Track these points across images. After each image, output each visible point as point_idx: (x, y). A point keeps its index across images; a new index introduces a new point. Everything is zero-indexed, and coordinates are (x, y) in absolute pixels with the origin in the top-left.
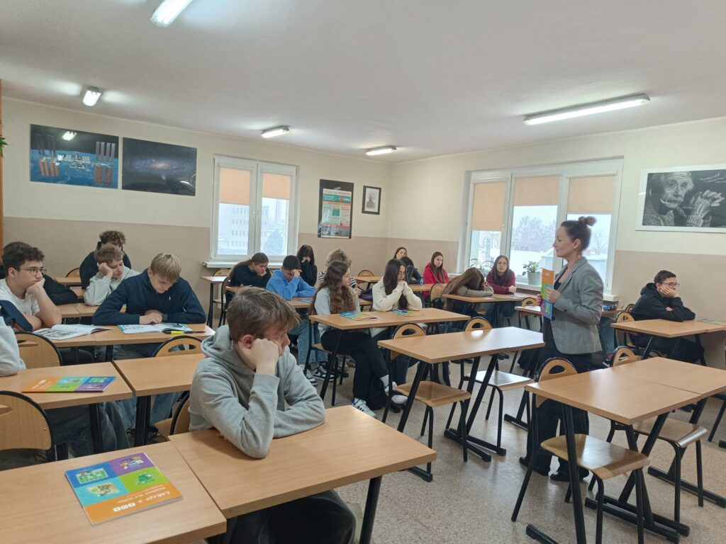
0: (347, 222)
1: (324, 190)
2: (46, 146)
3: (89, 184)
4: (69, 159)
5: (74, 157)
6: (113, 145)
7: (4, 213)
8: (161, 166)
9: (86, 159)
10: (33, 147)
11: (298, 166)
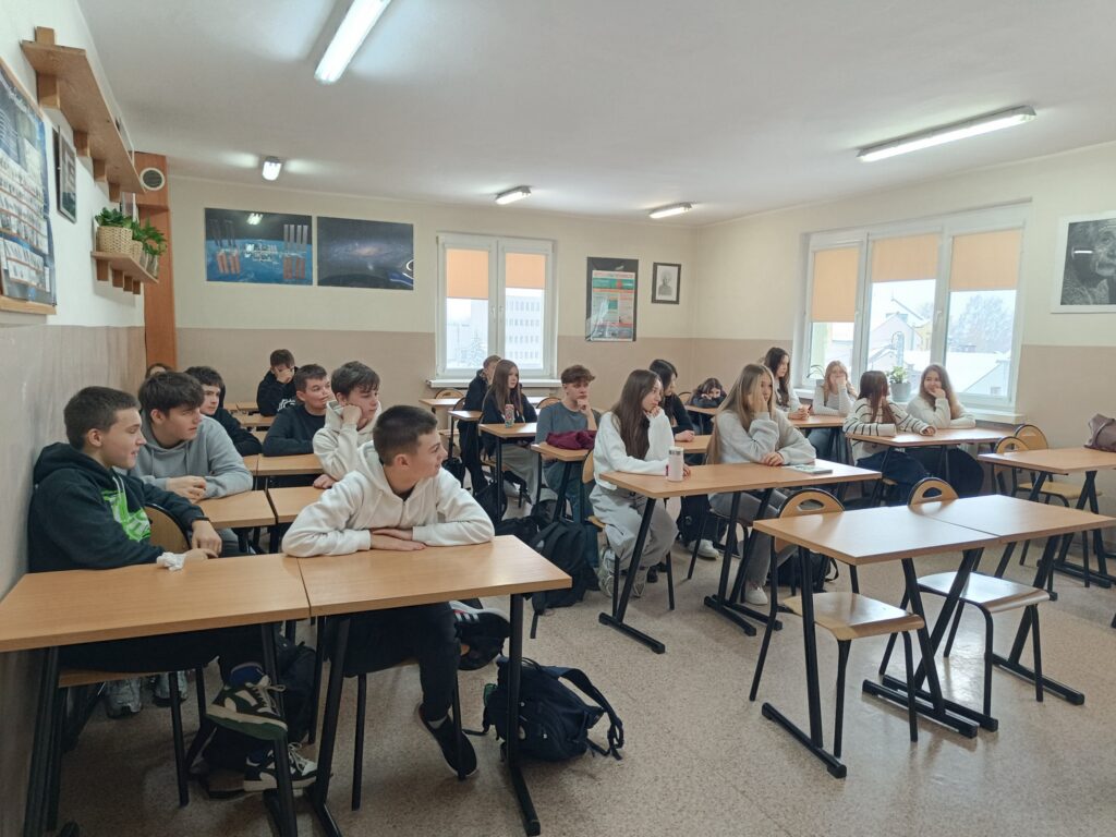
0: (629, 318)
1: (594, 272)
2: (226, 236)
3: (278, 280)
4: (251, 250)
5: (257, 247)
6: (306, 227)
7: (176, 324)
8: (366, 251)
9: (273, 249)
10: (209, 237)
11: (555, 241)
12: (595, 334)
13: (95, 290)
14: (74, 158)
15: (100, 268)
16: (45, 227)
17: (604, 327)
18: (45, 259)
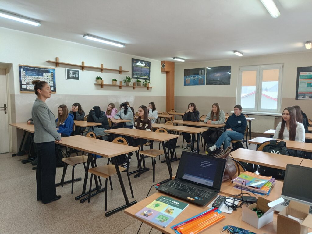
1: (300, 73)
2: (188, 75)
3: (197, 85)
4: (192, 78)
5: (193, 77)
6: (204, 71)
7: (175, 95)
8: (218, 75)
9: (196, 77)
10: (185, 76)
11: (284, 63)
12: (300, 97)
13: (98, 89)
14: (78, 71)
15: (102, 86)
16: (53, 82)
17: (305, 94)
18: (51, 86)
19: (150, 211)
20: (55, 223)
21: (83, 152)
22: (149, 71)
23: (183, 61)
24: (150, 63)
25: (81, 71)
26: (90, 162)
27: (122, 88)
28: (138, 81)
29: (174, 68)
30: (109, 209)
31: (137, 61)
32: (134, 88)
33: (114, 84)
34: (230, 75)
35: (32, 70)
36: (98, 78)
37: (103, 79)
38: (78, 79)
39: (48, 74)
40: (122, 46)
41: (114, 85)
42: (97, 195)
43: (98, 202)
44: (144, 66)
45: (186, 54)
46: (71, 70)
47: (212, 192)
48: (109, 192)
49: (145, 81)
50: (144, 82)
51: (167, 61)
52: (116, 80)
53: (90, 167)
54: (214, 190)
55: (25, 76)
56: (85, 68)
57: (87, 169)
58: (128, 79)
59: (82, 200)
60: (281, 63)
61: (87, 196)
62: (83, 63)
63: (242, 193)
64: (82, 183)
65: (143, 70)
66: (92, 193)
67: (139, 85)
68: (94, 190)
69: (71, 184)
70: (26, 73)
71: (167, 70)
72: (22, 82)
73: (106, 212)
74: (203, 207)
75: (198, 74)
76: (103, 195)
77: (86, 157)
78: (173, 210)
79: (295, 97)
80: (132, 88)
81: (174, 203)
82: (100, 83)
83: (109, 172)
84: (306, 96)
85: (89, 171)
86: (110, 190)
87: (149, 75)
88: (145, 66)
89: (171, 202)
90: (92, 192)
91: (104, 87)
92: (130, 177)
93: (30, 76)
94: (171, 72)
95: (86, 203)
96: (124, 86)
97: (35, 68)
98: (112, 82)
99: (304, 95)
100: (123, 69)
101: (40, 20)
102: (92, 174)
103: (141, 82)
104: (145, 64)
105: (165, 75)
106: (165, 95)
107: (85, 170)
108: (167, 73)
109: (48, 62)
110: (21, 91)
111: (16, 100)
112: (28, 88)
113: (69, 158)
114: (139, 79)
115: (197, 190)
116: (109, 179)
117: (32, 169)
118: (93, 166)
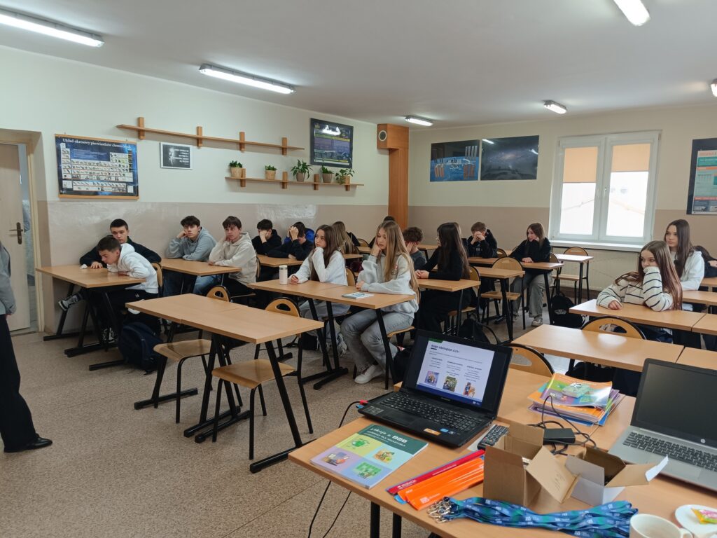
1: (699, 152)
2: (439, 157)
3: (461, 179)
4: (449, 163)
5: (452, 161)
6: (476, 147)
7: (409, 204)
8: (508, 157)
9: (459, 161)
10: (433, 158)
11: (661, 130)
12: (697, 208)
13: (235, 191)
14: (188, 149)
15: (242, 182)
16: (131, 174)
17: (708, 201)
18: (128, 184)
19: (342, 454)
20: (142, 485)
21: (200, 332)
22: (348, 146)
23: (429, 124)
24: (351, 128)
25: (195, 147)
26: (217, 355)
27: (289, 187)
28: (325, 172)
29: (407, 140)
30: (259, 456)
31: (322, 124)
32: (315, 187)
33: (271, 177)
34: (536, 157)
35: (85, 147)
36: (233, 165)
37: (244, 167)
38: (188, 166)
39: (119, 155)
40: (287, 91)
41: (270, 180)
42: (232, 426)
43: (235, 442)
44: (337, 136)
45: (434, 109)
46: (172, 146)
47: (479, 417)
48: (258, 420)
49: (342, 171)
50: (337, 174)
51: (391, 125)
52: (274, 169)
53: (217, 364)
54: (483, 415)
55: (69, 161)
56: (203, 142)
57: (209, 370)
58: (300, 167)
59: (199, 435)
60: (656, 130)
61: (211, 428)
62: (199, 129)
63: (545, 420)
64: (198, 399)
65: (336, 144)
66: (221, 423)
67: (326, 181)
68: (226, 415)
69: (174, 403)
70: (71, 154)
71: (390, 145)
72: (63, 175)
73: (251, 462)
74: (459, 449)
75: (462, 154)
76: (244, 426)
77: (207, 343)
78: (393, 454)
79: (685, 208)
80: (311, 188)
81: (396, 440)
82: (238, 176)
83: (258, 377)
84: (711, 207)
85: (213, 373)
86: (260, 415)
87: (349, 157)
88: (341, 136)
89: (391, 438)
90: (220, 419)
91: (247, 184)
92: (305, 387)
93: (80, 161)
94: (400, 149)
95: (208, 444)
96: (292, 183)
97: (92, 141)
98: (266, 173)
99: (706, 203)
100: (290, 144)
101: (102, 33)
102: (221, 381)
103: (331, 173)
104: (341, 131)
105: (386, 158)
106: (387, 203)
107: (204, 372)
108: (391, 151)
109: (121, 127)
110: (61, 193)
111: (49, 214)
112: (75, 189)
113: (170, 344)
114: (326, 167)
115: (447, 413)
116: (257, 392)
117: (88, 368)
118: (222, 363)
